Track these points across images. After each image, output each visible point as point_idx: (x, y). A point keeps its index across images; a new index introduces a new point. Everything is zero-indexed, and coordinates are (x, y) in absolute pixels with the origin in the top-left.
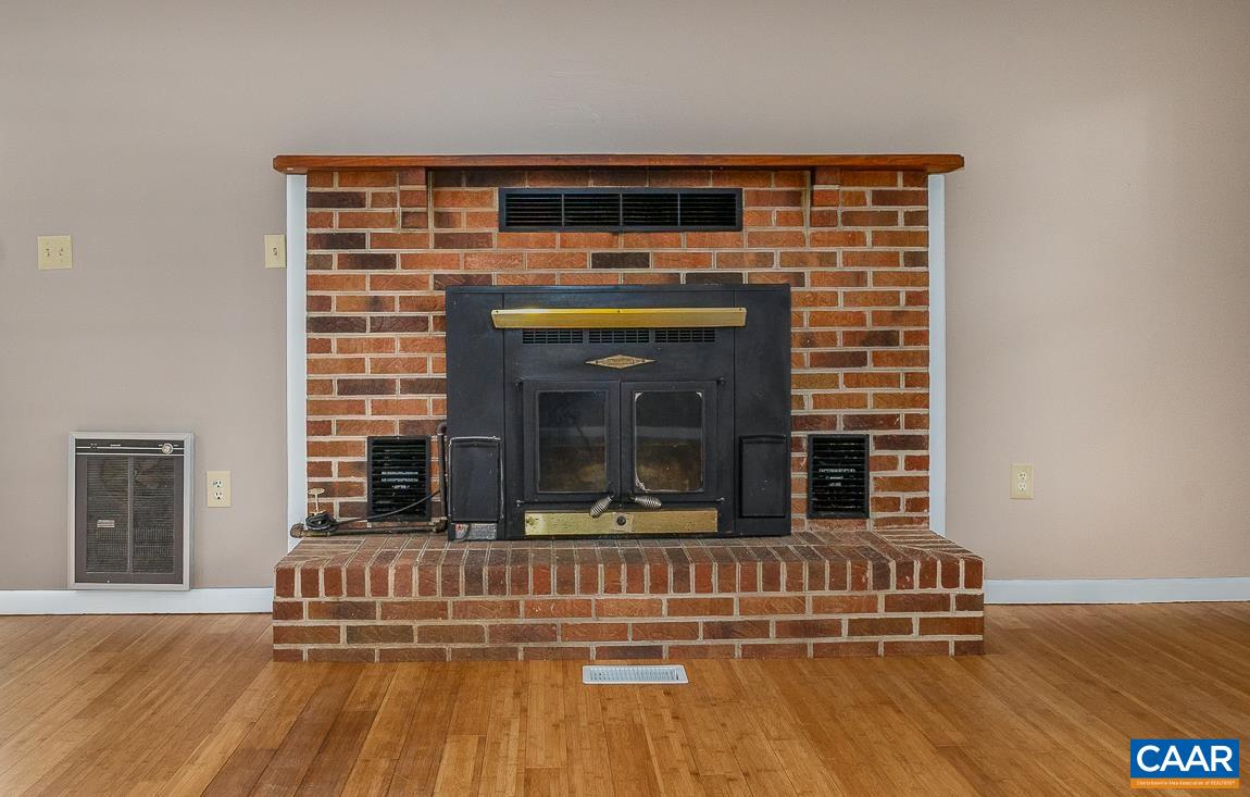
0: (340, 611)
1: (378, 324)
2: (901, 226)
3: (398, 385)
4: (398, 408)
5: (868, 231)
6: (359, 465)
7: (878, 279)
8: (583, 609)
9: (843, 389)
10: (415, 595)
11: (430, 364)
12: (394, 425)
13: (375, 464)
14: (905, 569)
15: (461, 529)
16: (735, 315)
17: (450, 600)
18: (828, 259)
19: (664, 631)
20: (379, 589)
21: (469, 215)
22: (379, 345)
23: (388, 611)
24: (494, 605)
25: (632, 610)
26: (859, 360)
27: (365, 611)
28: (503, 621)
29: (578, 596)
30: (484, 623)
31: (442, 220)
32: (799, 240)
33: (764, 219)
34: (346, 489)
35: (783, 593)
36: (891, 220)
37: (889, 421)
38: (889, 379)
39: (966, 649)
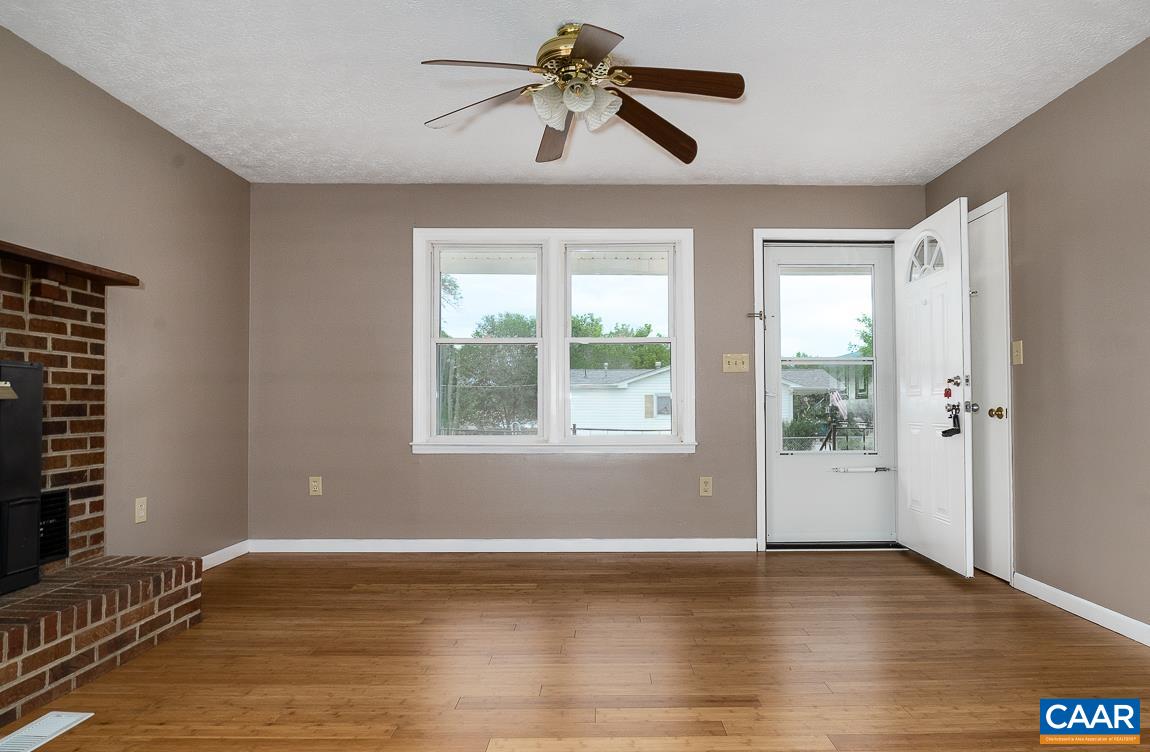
2: (89, 323)
5: (69, 323)
7: (75, 363)
9: (51, 453)
14: (168, 576)
18: (42, 343)
26: (61, 428)
32: (20, 323)
35: (104, 620)
36: (82, 315)
37: (80, 476)
38: (80, 443)
39: (195, 621)
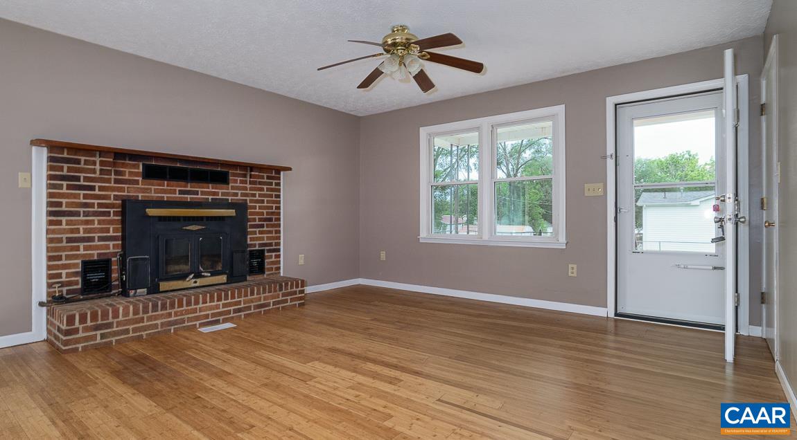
0: (97, 328)
1: (86, 213)
2: (274, 186)
3: (96, 238)
4: (97, 248)
5: (265, 187)
6: (77, 273)
7: (268, 202)
8: (195, 311)
9: (258, 235)
10: (131, 315)
11: (111, 229)
12: (94, 255)
13: (84, 272)
14: (286, 284)
15: (132, 293)
16: (232, 212)
17: (145, 316)
18: (254, 195)
19: (220, 314)
20: (116, 315)
21: (129, 172)
22: (87, 222)
23: (119, 324)
24: (162, 315)
25: (211, 308)
26: (262, 226)
27: (109, 325)
28: (165, 320)
29: (193, 307)
30: (159, 322)
31: (117, 173)
32: (246, 189)
33: (235, 181)
34: (69, 284)
35: (255, 296)
36: (271, 184)
37: (270, 244)
38: (270, 232)
39: (301, 305)
